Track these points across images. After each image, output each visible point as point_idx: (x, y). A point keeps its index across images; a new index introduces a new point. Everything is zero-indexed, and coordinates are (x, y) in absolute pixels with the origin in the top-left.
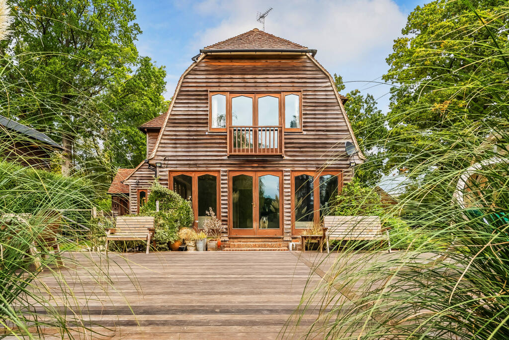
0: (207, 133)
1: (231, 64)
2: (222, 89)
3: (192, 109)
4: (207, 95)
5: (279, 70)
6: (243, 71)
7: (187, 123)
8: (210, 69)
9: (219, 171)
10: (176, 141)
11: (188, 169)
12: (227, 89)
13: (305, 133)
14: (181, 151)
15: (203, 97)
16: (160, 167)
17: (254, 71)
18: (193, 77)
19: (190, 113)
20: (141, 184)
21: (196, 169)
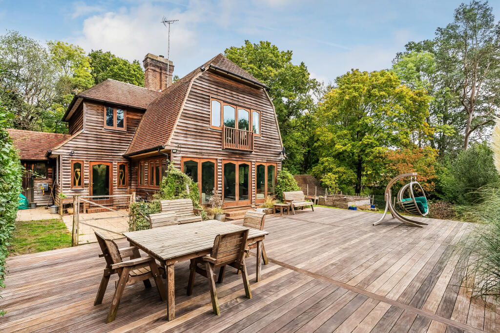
0: (209, 129)
1: (224, 80)
2: (219, 97)
3: (199, 108)
4: (209, 99)
5: (250, 94)
6: (231, 88)
7: (195, 118)
8: (211, 80)
9: (217, 159)
10: (186, 132)
11: (195, 156)
12: (222, 98)
13: (262, 138)
14: (190, 141)
15: (206, 101)
16: (174, 153)
17: (237, 90)
18: (200, 82)
19: (197, 111)
20: (76, 154)
21: (201, 157)
